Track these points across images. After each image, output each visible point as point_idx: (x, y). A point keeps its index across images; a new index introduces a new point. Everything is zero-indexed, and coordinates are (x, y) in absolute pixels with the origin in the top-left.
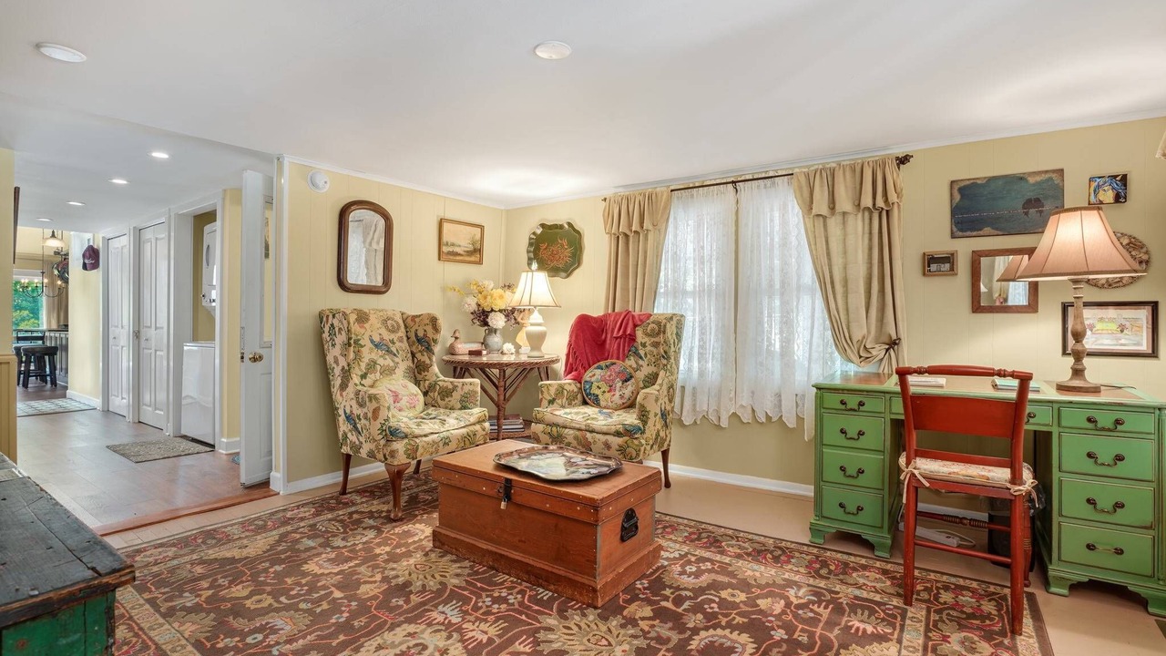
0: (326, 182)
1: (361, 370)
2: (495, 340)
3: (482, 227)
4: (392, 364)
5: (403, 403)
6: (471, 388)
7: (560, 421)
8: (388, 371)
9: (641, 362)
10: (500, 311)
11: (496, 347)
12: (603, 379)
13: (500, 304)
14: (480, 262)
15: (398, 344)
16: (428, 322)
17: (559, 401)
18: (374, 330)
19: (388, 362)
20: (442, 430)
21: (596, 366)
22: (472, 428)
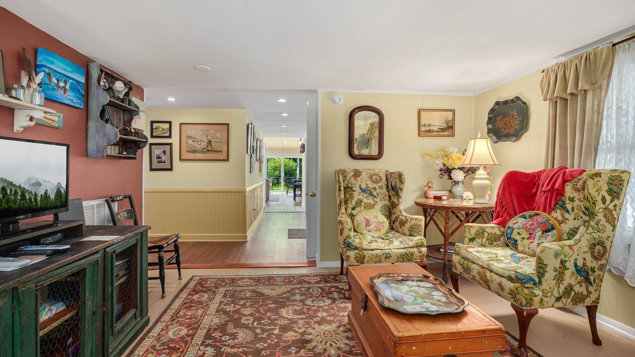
0: (340, 99)
1: (353, 205)
2: (458, 189)
3: (453, 111)
4: (372, 202)
5: (372, 227)
6: (416, 222)
7: (470, 257)
8: (370, 207)
9: (567, 215)
10: (460, 169)
11: (459, 194)
12: (524, 227)
13: (458, 164)
14: (453, 135)
15: (378, 190)
16: (397, 176)
17: (480, 241)
18: (364, 181)
19: (370, 200)
20: (386, 248)
21: (521, 214)
22: (410, 250)
